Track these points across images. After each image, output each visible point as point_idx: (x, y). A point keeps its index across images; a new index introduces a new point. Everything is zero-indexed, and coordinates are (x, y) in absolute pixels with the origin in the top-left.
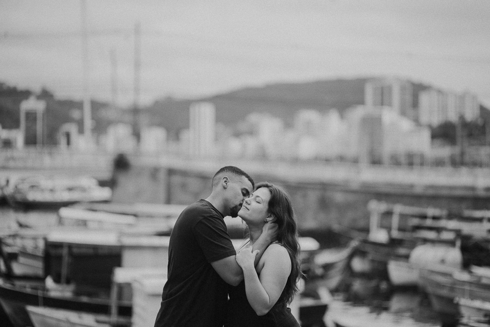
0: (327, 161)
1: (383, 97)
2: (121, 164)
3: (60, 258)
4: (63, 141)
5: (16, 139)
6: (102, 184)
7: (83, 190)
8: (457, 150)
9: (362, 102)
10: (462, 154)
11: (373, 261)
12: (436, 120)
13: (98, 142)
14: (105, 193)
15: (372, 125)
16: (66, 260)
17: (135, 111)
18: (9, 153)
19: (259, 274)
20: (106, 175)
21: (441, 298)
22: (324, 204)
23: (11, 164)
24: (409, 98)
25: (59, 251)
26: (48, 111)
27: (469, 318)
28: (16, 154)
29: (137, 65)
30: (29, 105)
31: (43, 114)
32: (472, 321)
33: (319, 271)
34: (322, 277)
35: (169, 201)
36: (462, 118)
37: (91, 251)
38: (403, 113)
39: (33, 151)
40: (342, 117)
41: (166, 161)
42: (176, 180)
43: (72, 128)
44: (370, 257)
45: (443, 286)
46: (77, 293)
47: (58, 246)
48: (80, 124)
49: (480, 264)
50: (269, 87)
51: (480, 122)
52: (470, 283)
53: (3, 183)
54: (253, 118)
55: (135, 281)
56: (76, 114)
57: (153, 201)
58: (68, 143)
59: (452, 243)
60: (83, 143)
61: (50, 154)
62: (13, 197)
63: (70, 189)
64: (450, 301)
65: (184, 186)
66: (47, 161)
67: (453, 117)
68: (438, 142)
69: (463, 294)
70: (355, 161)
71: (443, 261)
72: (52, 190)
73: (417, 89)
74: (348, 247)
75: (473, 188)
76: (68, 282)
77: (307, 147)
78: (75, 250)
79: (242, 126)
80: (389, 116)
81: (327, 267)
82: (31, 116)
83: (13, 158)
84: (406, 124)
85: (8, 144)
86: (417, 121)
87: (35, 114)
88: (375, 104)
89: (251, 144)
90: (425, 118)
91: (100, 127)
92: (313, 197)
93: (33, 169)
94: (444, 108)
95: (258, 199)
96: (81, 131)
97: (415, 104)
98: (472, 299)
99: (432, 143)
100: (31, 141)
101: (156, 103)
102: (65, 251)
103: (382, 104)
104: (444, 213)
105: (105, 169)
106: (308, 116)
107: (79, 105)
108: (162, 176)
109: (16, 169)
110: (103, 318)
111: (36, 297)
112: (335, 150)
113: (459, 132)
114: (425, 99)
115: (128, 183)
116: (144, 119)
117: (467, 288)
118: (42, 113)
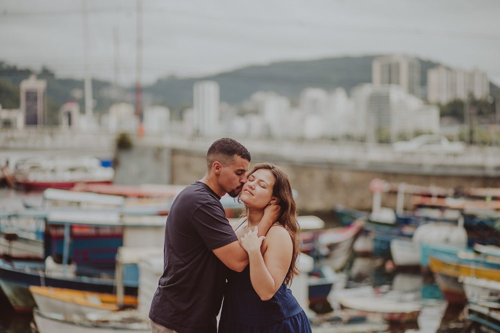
0: (334, 140)
1: (391, 74)
2: (123, 144)
3: (61, 238)
4: (64, 120)
5: (16, 120)
6: (105, 164)
7: (85, 170)
8: (465, 129)
9: (369, 80)
10: (471, 133)
11: (375, 240)
12: (445, 98)
13: (100, 122)
14: (107, 174)
15: (379, 104)
16: (67, 240)
17: (138, 90)
18: (9, 133)
19: (263, 255)
20: (109, 155)
21: (446, 277)
22: (331, 184)
23: (12, 144)
24: (417, 76)
25: (60, 231)
26: (49, 90)
27: (479, 297)
28: (16, 134)
29: (140, 43)
30: (30, 84)
31: (44, 94)
32: (481, 300)
33: (324, 251)
34: (327, 257)
35: (172, 181)
36: (471, 95)
37: (92, 232)
38: (411, 91)
39: (33, 131)
40: (349, 95)
41: (169, 141)
42: (180, 160)
43: (74, 108)
44: (372, 236)
45: (449, 265)
46: (78, 274)
47: (59, 226)
48: (82, 103)
49: (484, 243)
50: (275, 65)
51: (490, 100)
52: (477, 262)
53: (3, 164)
54: (258, 96)
55: (141, 261)
56: (77, 94)
57: (157, 181)
58: (70, 123)
59: (455, 222)
60: (84, 123)
61: (52, 135)
62: (13, 178)
63: (72, 170)
64: (455, 280)
65: (188, 166)
66: (48, 141)
67: (462, 95)
68: (447, 120)
69: (468, 272)
70: (363, 140)
71: (447, 241)
72: (53, 171)
73: (425, 67)
74: (352, 226)
75: (482, 168)
76: (69, 263)
77: (314, 126)
78: (77, 231)
79: (247, 105)
80: (398, 94)
81: (332, 247)
82: (32, 96)
83: (12, 139)
84: (414, 103)
85: (7, 124)
86: (425, 100)
87: (36, 93)
88: (382, 82)
89: (256, 123)
90: (433, 96)
91: (102, 107)
92: (319, 177)
93: (33, 149)
94: (453, 86)
95: (262, 184)
96: (82, 111)
97: (424, 82)
98: (477, 278)
99: (441, 122)
100: (32, 121)
101: (160, 82)
102: (66, 232)
103: (390, 82)
104: (451, 191)
105: (108, 149)
106: (314, 94)
107: (80, 84)
108: (166, 156)
109: (16, 149)
110: (107, 297)
111: (38, 277)
112: (342, 129)
113: (467, 110)
114: (433, 77)
115: (131, 164)
116: (146, 98)
117: (473, 266)
118: (42, 92)
